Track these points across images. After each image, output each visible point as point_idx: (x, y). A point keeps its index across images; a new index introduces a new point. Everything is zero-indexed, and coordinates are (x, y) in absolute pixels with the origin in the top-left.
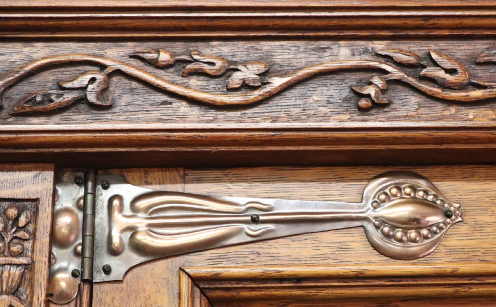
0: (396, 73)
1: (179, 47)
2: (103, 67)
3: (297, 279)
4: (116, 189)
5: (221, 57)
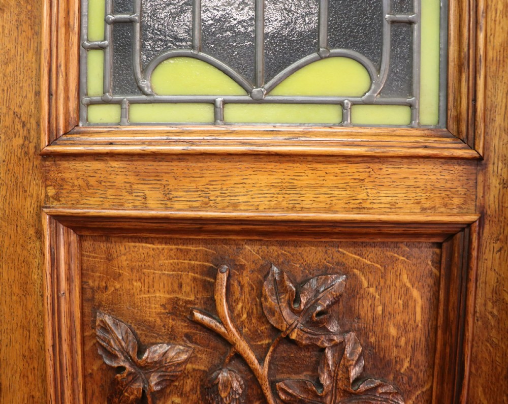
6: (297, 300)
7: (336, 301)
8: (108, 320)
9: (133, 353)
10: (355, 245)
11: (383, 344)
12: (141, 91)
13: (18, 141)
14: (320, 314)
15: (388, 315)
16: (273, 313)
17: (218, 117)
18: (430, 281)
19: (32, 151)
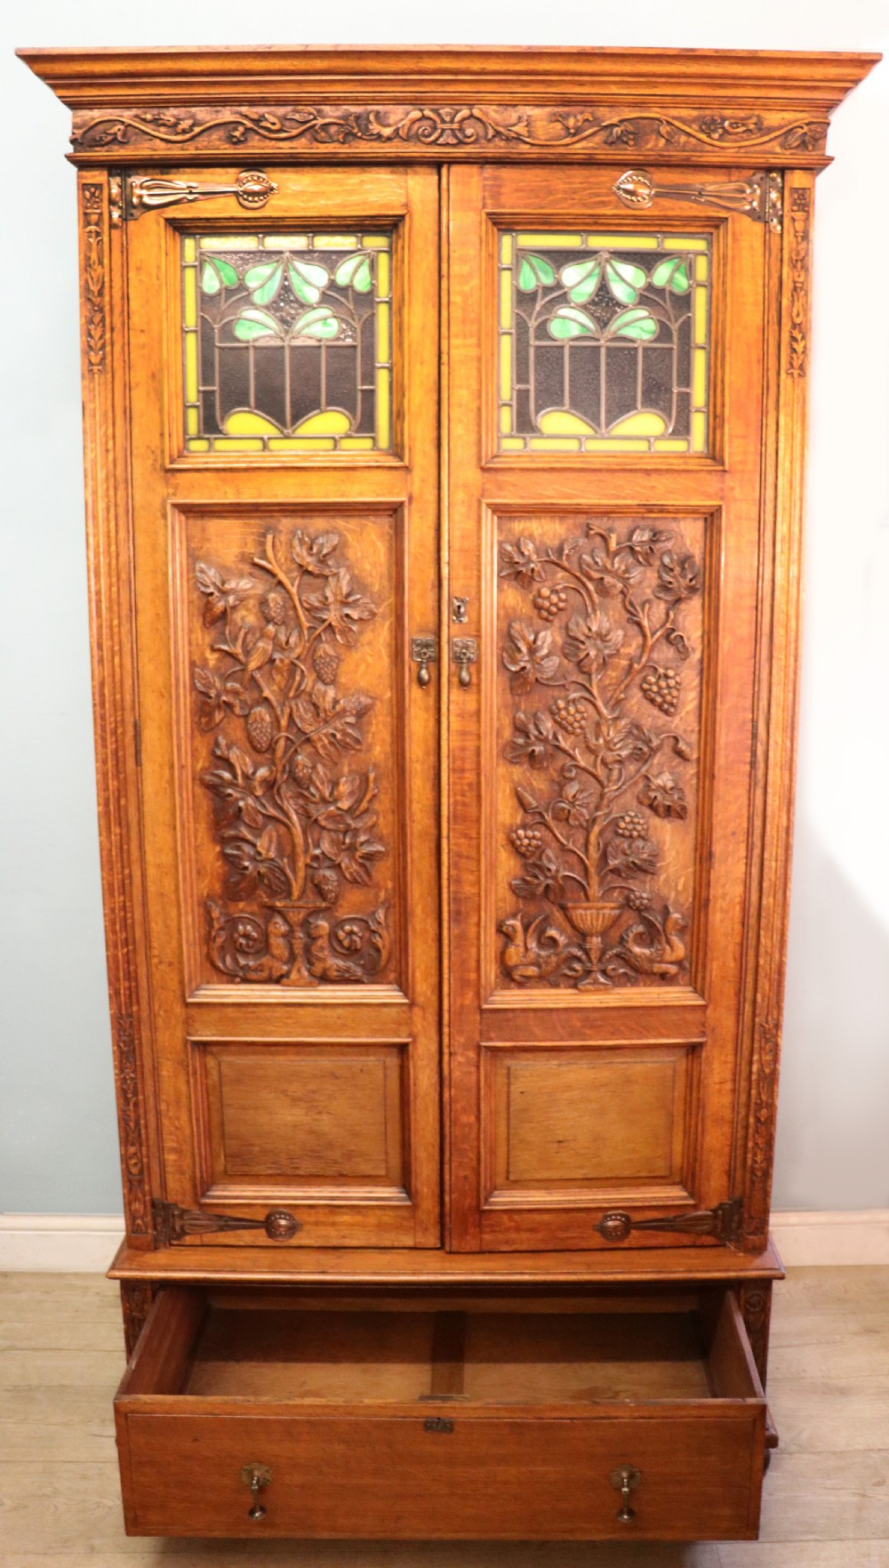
0: (249, 124)
1: (155, 111)
2: (123, 123)
3: (207, 219)
4: (132, 179)
5: (174, 116)
6: (311, 549)
7: (334, 549)
8: (203, 566)
9: (219, 584)
10: (344, 516)
11: (363, 574)
12: (220, 432)
13: (150, 462)
14: (325, 556)
15: (364, 557)
16: (298, 555)
17: (265, 447)
18: (388, 537)
19: (158, 467)
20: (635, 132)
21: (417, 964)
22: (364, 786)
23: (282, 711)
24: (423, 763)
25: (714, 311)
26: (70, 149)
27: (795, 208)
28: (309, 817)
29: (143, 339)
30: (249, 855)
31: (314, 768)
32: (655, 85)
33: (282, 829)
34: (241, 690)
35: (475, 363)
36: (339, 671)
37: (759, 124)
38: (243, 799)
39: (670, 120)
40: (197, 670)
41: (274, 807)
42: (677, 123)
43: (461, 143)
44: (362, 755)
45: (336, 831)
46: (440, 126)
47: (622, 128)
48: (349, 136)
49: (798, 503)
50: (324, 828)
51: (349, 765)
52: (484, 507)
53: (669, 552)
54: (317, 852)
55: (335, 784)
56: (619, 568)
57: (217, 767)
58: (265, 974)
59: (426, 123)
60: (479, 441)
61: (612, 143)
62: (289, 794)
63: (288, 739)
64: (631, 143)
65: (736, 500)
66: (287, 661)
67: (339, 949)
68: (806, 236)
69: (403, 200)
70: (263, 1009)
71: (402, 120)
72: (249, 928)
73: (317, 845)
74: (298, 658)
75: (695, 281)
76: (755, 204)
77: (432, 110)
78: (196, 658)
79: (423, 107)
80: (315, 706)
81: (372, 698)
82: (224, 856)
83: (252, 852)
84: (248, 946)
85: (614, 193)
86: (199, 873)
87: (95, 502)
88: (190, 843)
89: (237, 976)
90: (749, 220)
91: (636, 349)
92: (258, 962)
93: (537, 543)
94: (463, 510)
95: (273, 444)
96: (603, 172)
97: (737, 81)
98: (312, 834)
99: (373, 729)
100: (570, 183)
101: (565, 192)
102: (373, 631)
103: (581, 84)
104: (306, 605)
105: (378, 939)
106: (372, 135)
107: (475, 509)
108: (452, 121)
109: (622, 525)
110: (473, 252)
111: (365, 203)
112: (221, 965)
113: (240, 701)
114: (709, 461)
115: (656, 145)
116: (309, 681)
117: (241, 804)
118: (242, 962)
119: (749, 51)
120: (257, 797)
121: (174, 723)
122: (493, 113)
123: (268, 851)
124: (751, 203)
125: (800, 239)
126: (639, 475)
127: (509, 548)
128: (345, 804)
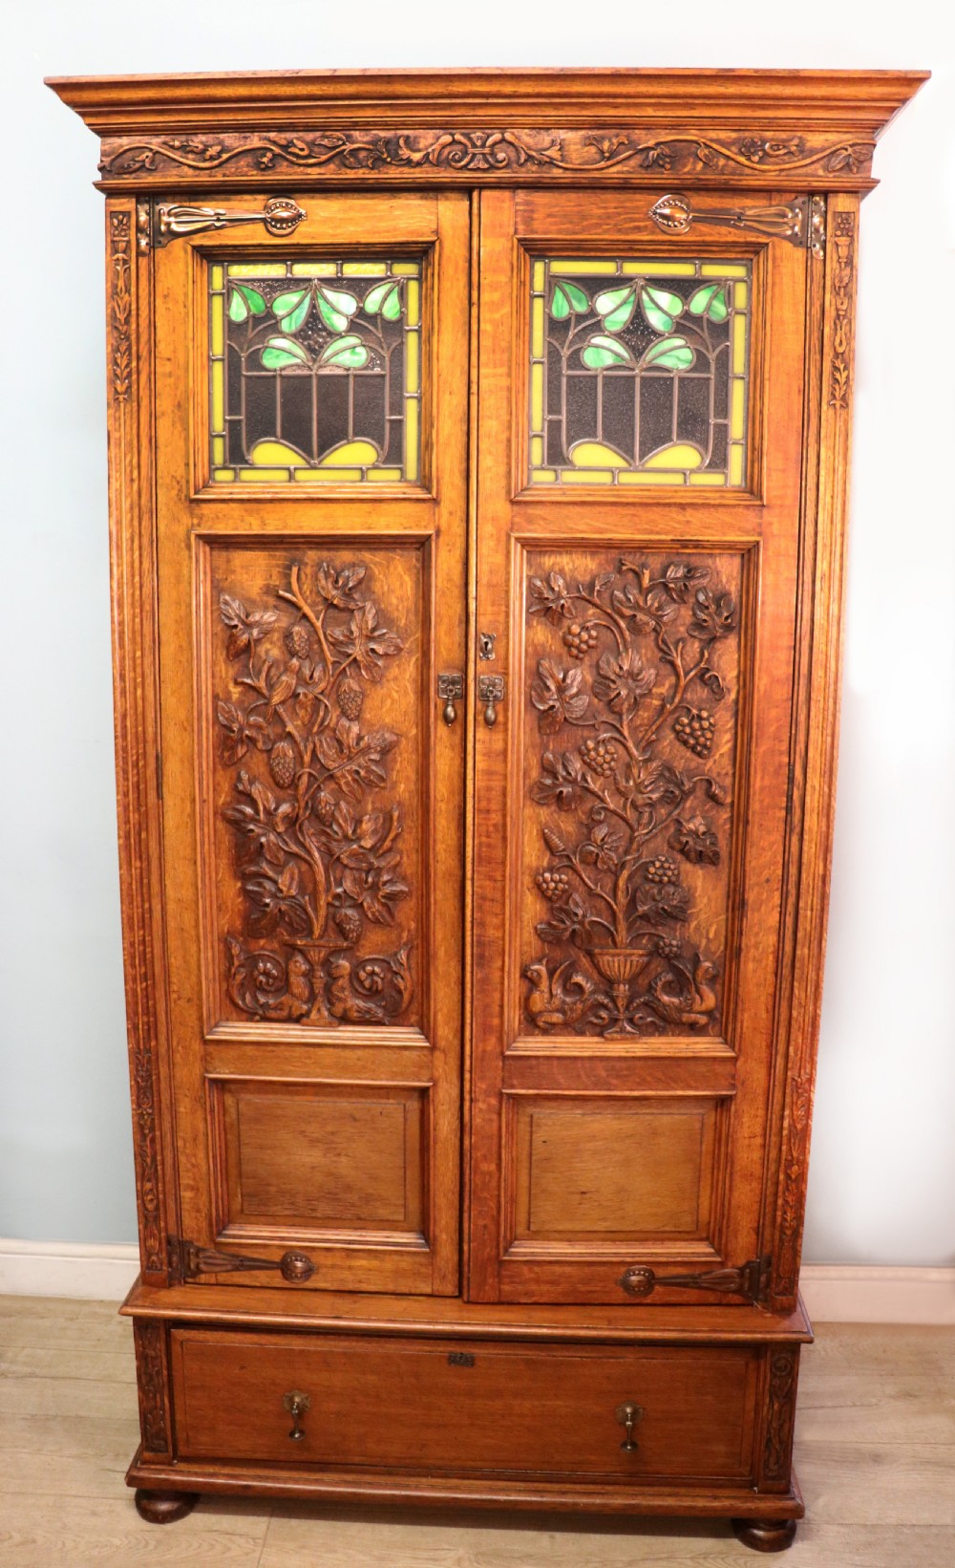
0: (277, 150)
1: (183, 138)
2: (151, 150)
3: (235, 247)
4: (160, 206)
5: (202, 143)
6: (337, 582)
7: (360, 582)
8: (227, 598)
9: (243, 616)
10: (370, 549)
11: (389, 609)
12: (246, 462)
13: (174, 492)
14: (350, 589)
15: (391, 591)
16: (323, 588)
17: (291, 478)
18: (415, 571)
19: (183, 497)
20: (673, 155)
21: (439, 1007)
22: (387, 825)
23: (306, 747)
24: (448, 802)
25: (753, 339)
26: (98, 176)
27: (839, 233)
28: (332, 855)
29: (168, 367)
30: (270, 891)
31: (337, 805)
32: (692, 106)
33: (304, 867)
34: (265, 725)
35: (505, 393)
36: (364, 707)
37: (801, 147)
38: (264, 835)
39: (708, 143)
40: (221, 703)
41: (296, 844)
42: (715, 146)
43: (492, 168)
44: (386, 793)
45: (358, 869)
46: (470, 150)
47: (659, 151)
48: (378, 162)
49: (839, 539)
50: (346, 866)
51: (373, 803)
52: (513, 541)
53: (704, 589)
54: (339, 890)
55: (358, 822)
56: (652, 605)
57: (239, 802)
58: (285, 1013)
59: (458, 147)
60: (509, 472)
61: (648, 166)
62: (312, 831)
63: (310, 774)
64: (668, 166)
65: (773, 536)
66: (311, 696)
67: (360, 990)
68: (850, 262)
69: (434, 227)
70: (282, 1048)
71: (432, 145)
72: (269, 965)
73: (339, 884)
74: (322, 693)
75: (734, 308)
76: (797, 229)
77: (463, 134)
78: (219, 690)
79: (454, 131)
80: (339, 741)
81: (397, 735)
82: (244, 892)
83: (273, 889)
84: (268, 983)
85: (650, 219)
86: (219, 909)
87: (119, 531)
88: (210, 878)
89: (256, 1014)
90: (790, 245)
91: (672, 378)
92: (279, 1001)
93: (568, 578)
94: (492, 544)
95: (300, 475)
96: (638, 196)
97: (778, 101)
98: (334, 872)
99: (398, 766)
100: (605, 208)
101: (600, 217)
102: (399, 666)
103: (616, 106)
104: (330, 639)
105: (400, 980)
106: (402, 160)
107: (503, 543)
108: (483, 146)
109: (656, 562)
110: (503, 278)
111: (395, 229)
112: (240, 1003)
113: (263, 735)
114: (746, 495)
115: (694, 169)
116: (334, 714)
117: (263, 840)
118: (262, 1000)
119: (790, 71)
120: (279, 834)
121: (196, 756)
122: (526, 137)
123: (289, 888)
124: (793, 228)
125: (843, 265)
126: (674, 509)
127: (538, 583)
128: (368, 843)
